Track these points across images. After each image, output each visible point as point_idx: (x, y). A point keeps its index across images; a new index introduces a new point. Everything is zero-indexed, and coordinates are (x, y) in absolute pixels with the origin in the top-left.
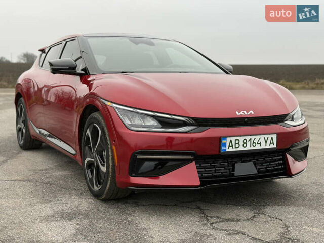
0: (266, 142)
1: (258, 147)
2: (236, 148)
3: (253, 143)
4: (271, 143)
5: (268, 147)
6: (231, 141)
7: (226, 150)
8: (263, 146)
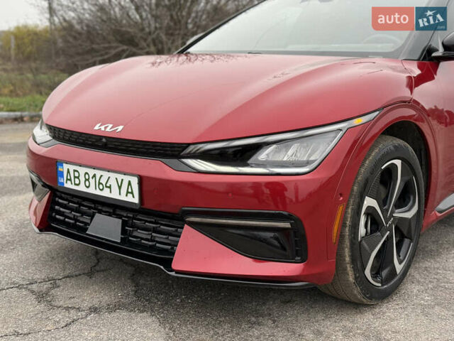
0: (120, 188)
1: (106, 193)
2: (75, 184)
3: (100, 183)
4: (128, 192)
5: (123, 197)
6: (68, 172)
7: (63, 184)
8: (115, 195)
